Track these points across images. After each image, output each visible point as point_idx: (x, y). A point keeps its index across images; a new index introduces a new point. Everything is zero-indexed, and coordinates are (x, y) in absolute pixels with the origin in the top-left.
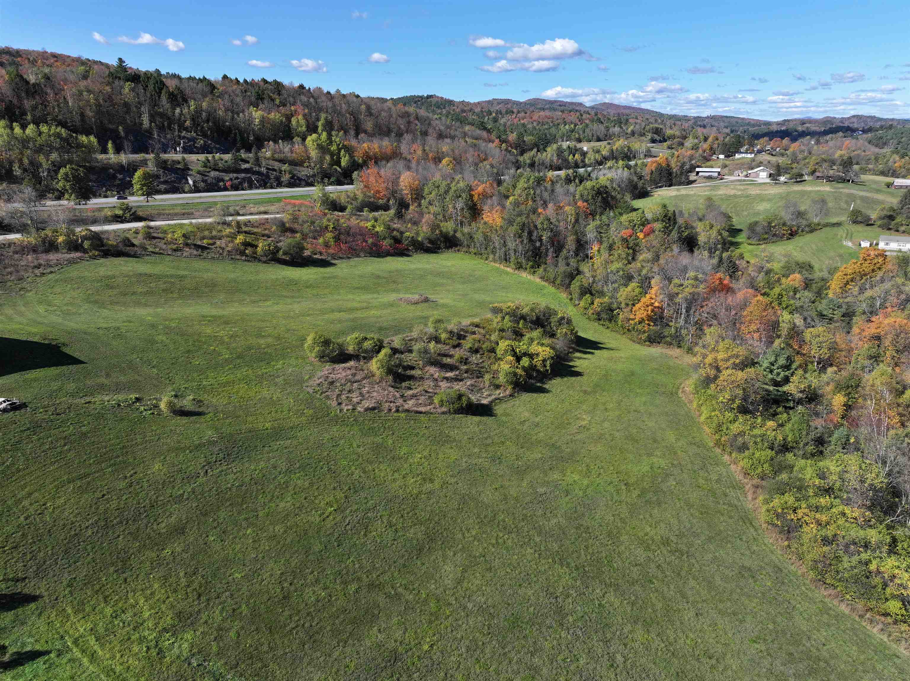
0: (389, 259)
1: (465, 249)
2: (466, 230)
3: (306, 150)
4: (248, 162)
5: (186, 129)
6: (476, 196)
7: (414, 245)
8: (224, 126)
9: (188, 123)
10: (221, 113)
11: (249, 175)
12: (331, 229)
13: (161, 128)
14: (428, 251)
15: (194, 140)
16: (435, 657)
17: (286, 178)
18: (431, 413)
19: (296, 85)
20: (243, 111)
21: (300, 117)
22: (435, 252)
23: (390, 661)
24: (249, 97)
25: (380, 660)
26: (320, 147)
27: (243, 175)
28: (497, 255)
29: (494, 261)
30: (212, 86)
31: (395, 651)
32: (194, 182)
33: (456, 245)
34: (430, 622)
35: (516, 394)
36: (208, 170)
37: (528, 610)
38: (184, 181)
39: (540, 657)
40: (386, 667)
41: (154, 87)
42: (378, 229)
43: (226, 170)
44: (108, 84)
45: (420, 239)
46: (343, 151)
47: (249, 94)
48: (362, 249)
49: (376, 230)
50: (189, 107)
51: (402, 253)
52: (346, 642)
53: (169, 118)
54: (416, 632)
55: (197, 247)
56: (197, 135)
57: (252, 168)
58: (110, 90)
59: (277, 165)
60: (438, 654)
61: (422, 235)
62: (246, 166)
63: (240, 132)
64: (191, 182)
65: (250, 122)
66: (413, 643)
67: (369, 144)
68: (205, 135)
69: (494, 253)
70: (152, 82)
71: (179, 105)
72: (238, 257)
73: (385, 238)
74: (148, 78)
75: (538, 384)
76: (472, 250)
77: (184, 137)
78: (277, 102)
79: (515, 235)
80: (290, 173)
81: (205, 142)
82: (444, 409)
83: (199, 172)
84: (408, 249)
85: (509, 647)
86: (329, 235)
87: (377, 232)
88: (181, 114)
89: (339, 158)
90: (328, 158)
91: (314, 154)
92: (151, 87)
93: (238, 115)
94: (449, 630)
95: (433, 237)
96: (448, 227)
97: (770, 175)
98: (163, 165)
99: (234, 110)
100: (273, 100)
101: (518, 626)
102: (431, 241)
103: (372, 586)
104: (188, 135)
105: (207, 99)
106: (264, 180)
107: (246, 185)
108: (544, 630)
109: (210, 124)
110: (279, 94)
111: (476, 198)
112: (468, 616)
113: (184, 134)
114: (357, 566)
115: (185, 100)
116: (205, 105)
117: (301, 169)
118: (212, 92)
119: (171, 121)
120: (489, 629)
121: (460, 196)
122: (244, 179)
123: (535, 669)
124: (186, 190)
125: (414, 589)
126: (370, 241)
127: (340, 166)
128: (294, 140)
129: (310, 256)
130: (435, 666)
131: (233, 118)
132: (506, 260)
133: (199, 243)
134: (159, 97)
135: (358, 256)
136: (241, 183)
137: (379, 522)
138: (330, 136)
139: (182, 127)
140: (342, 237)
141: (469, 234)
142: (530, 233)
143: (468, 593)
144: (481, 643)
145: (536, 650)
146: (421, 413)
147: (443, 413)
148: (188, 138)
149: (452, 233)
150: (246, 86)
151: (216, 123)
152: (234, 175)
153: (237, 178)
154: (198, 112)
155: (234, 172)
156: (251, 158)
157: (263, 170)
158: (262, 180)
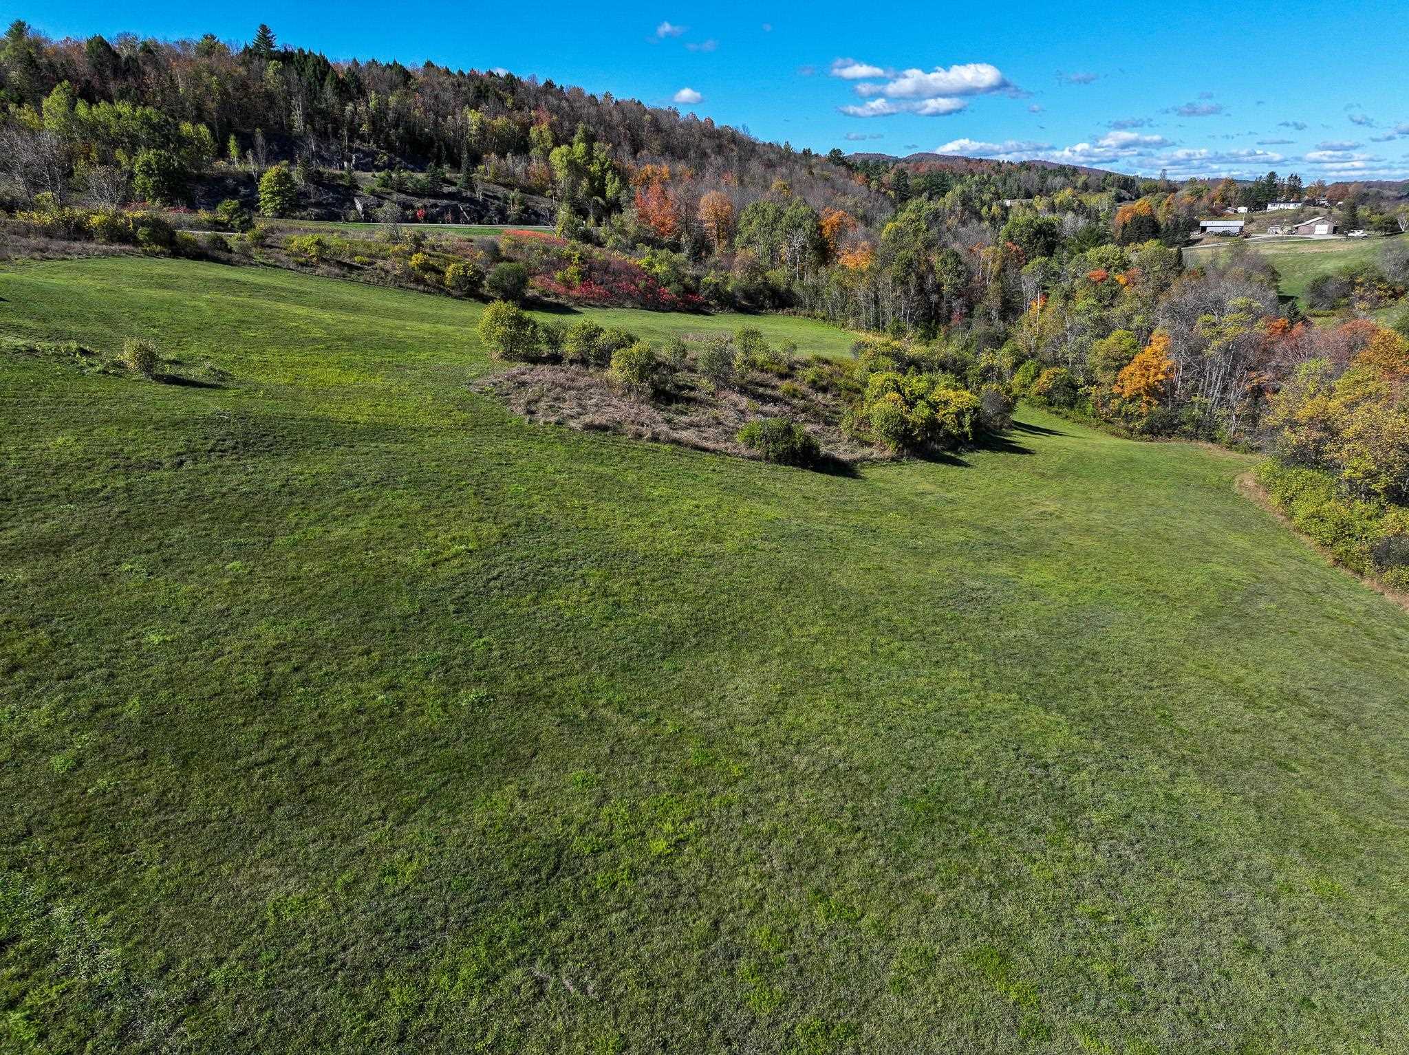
0: (673, 314)
1: (806, 312)
2: (809, 280)
3: (551, 172)
4: (455, 184)
5: (362, 138)
6: (828, 229)
7: (718, 298)
8: (421, 135)
9: (365, 128)
10: (417, 113)
11: (455, 202)
12: (576, 261)
13: (322, 135)
14: (743, 310)
15: (373, 155)
16: (683, 875)
17: (513, 211)
18: (728, 455)
19: (541, 83)
20: (454, 114)
21: (544, 127)
22: (756, 313)
23: (537, 870)
24: (465, 93)
25: (505, 865)
26: (572, 165)
27: (445, 202)
28: (863, 317)
29: (857, 327)
30: (407, 76)
31: (560, 847)
32: (364, 207)
33: (791, 306)
34: (681, 787)
35: (904, 460)
36: (389, 190)
37: (968, 784)
38: (348, 204)
39: (1022, 901)
40: (519, 885)
41: (314, 71)
42: (658, 269)
43: (419, 194)
44: (244, 63)
45: (729, 289)
46: (609, 173)
47: (464, 89)
48: (630, 295)
49: (654, 270)
50: (368, 102)
51: (698, 309)
52: (410, 811)
53: (335, 121)
54: (633, 807)
55: (341, 264)
56: (378, 147)
57: (459, 192)
58: (245, 73)
59: (501, 191)
60: (697, 865)
61: (733, 283)
62: (452, 189)
63: (448, 147)
64: (359, 207)
65: (464, 129)
66: (619, 833)
67: (655, 167)
68: (390, 148)
69: (856, 314)
70: (310, 62)
71: (351, 99)
72: (412, 285)
73: (668, 283)
74: (306, 57)
75: (949, 454)
76: (817, 312)
77: (358, 150)
78: (509, 103)
79: (894, 281)
80: (520, 204)
81: (390, 158)
82: (756, 452)
83: (373, 192)
84: (708, 305)
85: (919, 870)
86: (572, 269)
87: (657, 274)
88: (354, 113)
89: (603, 185)
90: (585, 183)
91: (561, 175)
92: (309, 70)
93: (445, 118)
94: (736, 810)
95: (752, 287)
96: (778, 276)
97: (1335, 230)
98: (316, 179)
99: (439, 110)
100: (502, 100)
101: (943, 819)
102: (748, 295)
103: (524, 697)
104: (364, 147)
105: (398, 92)
106: (478, 212)
107: (449, 216)
108: (1022, 834)
109: (401, 130)
110: (513, 92)
111: (827, 232)
112: (793, 784)
113: (357, 143)
114: (496, 653)
115: (362, 92)
116: (392, 100)
117: (541, 199)
118: (405, 83)
119: (337, 123)
120: (855, 817)
121: (800, 226)
122: (446, 207)
123: (1007, 931)
124: (351, 218)
125: (645, 715)
126: (642, 284)
127: (604, 198)
128: (531, 153)
129: (538, 298)
130: (682, 899)
131: (436, 123)
132: (878, 327)
133: (348, 261)
134: (322, 86)
135: (621, 306)
136: (441, 214)
137: (577, 584)
138: (589, 152)
139: (354, 133)
140: (595, 274)
141: (814, 287)
142: (921, 278)
143: (795, 736)
144: (831, 851)
145: (1005, 884)
146: (706, 450)
147: (753, 458)
148: (363, 152)
149: (784, 286)
150: (461, 79)
151: (410, 130)
152: (430, 201)
153: (435, 206)
154: (382, 111)
155: (430, 196)
156: (459, 177)
157: (479, 196)
158: (475, 211)
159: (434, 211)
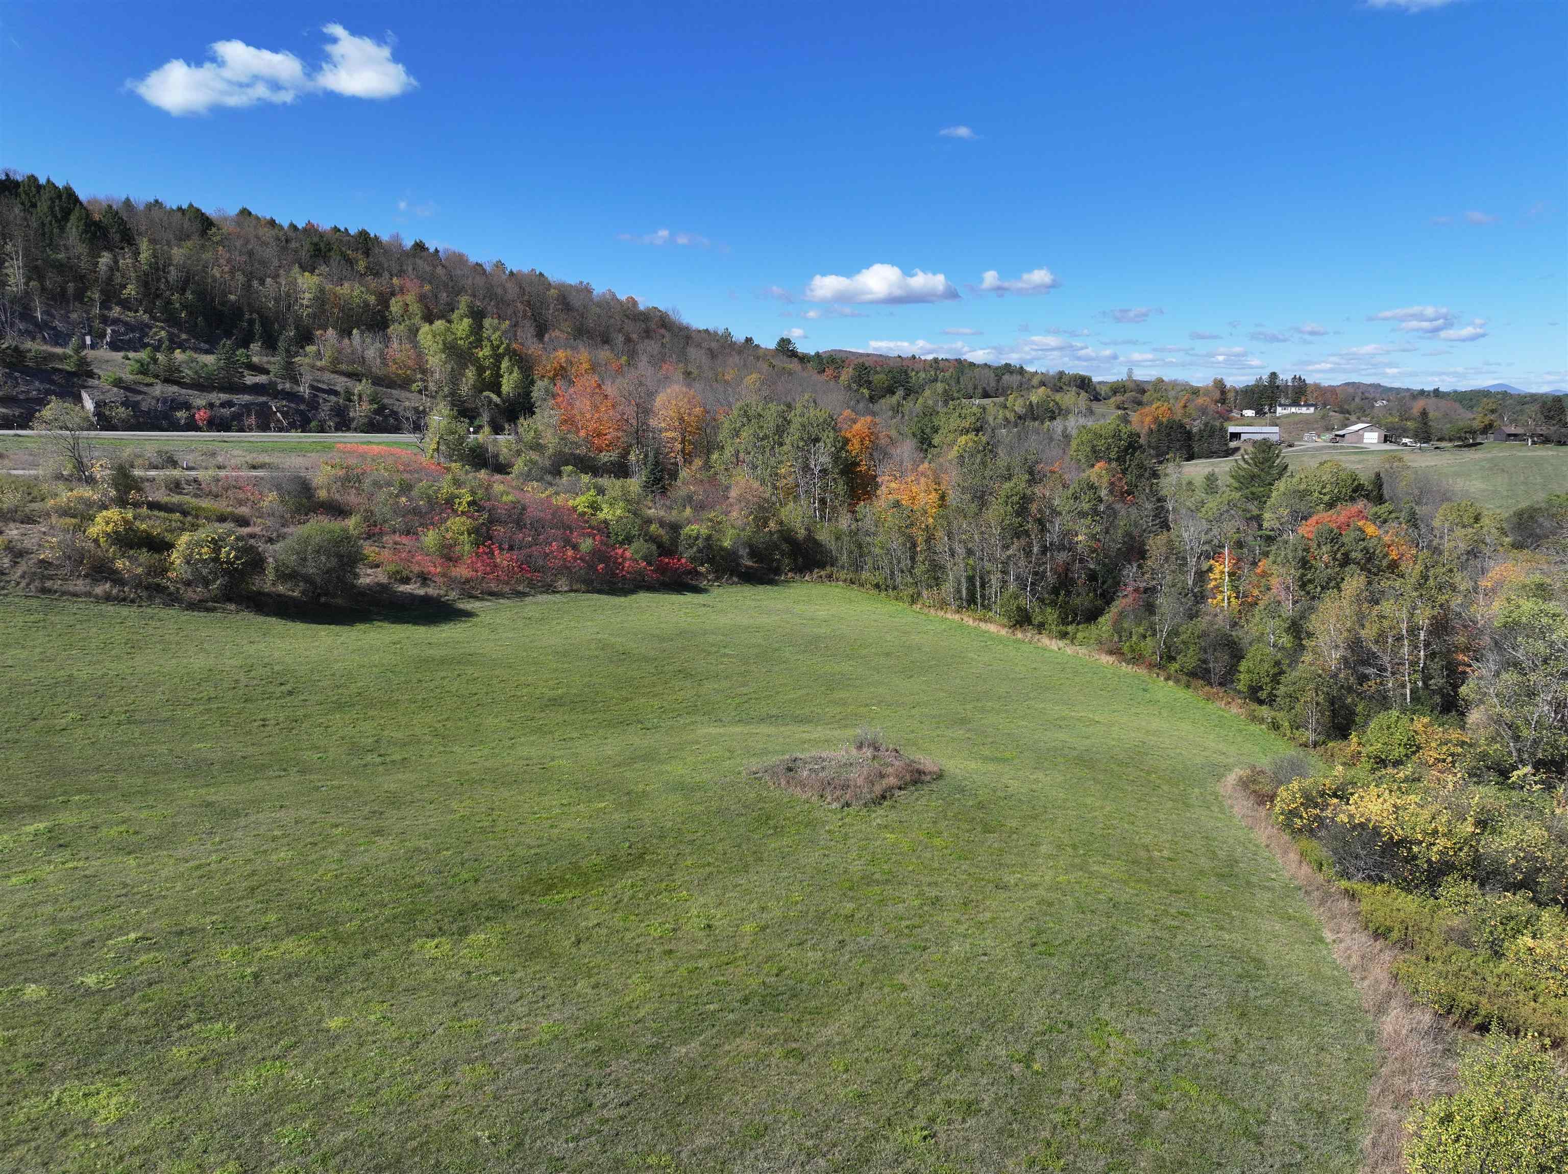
1: (843, 575)
3: (420, 355)
4: (267, 372)
5: (125, 305)
7: (711, 561)
8: (223, 304)
9: (131, 290)
10: (216, 272)
11: (264, 399)
12: (463, 507)
13: (58, 298)
15: (143, 328)
17: (361, 410)
19: (408, 243)
20: (276, 277)
21: (410, 298)
24: (296, 251)
26: (450, 348)
27: (246, 398)
30: (205, 223)
32: (98, 405)
33: (822, 566)
36: (149, 380)
41: (51, 208)
42: (606, 513)
43: (200, 386)
45: (727, 544)
46: (506, 358)
47: (294, 245)
48: (565, 569)
49: (601, 516)
50: (137, 253)
51: (681, 583)
53: (80, 278)
56: (152, 317)
57: (272, 384)
59: (341, 383)
61: (731, 532)
62: (262, 379)
64: (89, 405)
65: (290, 298)
67: (569, 352)
68: (172, 320)
69: (935, 582)
70: (45, 196)
71: (109, 249)
73: (629, 540)
74: (39, 187)
77: (116, 321)
78: (361, 265)
80: (372, 402)
83: (118, 383)
84: (696, 574)
86: (457, 524)
87: (605, 522)
88: (114, 267)
89: (497, 376)
90: (470, 373)
91: (435, 361)
92: (43, 206)
93: (262, 282)
95: (761, 539)
96: (793, 517)
99: (254, 271)
100: (350, 262)
104: (128, 316)
105: (189, 244)
106: (301, 413)
107: (252, 420)
109: (189, 296)
110: (367, 253)
113: (116, 311)
115: (128, 238)
116: (178, 253)
117: (403, 394)
118: (203, 233)
119: (83, 282)
121: (817, 439)
122: (247, 407)
126: (586, 544)
127: (499, 394)
128: (390, 330)
129: (384, 587)
131: (248, 286)
132: (975, 600)
134: (62, 229)
135: (550, 589)
136: (238, 417)
138: (477, 329)
139: (111, 295)
140: (499, 530)
141: (853, 534)
148: (126, 324)
149: (803, 532)
150: (292, 234)
151: (203, 295)
152: (217, 397)
153: (229, 404)
154: (158, 268)
155: (222, 389)
156: (274, 362)
157: (304, 390)
158: (298, 411)
159: (226, 412)
